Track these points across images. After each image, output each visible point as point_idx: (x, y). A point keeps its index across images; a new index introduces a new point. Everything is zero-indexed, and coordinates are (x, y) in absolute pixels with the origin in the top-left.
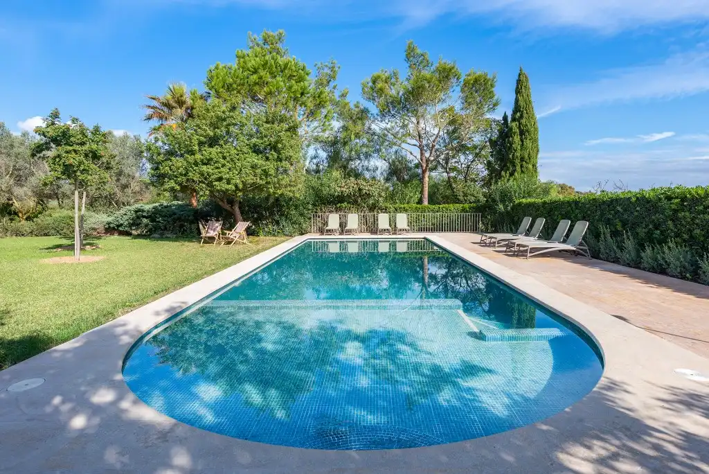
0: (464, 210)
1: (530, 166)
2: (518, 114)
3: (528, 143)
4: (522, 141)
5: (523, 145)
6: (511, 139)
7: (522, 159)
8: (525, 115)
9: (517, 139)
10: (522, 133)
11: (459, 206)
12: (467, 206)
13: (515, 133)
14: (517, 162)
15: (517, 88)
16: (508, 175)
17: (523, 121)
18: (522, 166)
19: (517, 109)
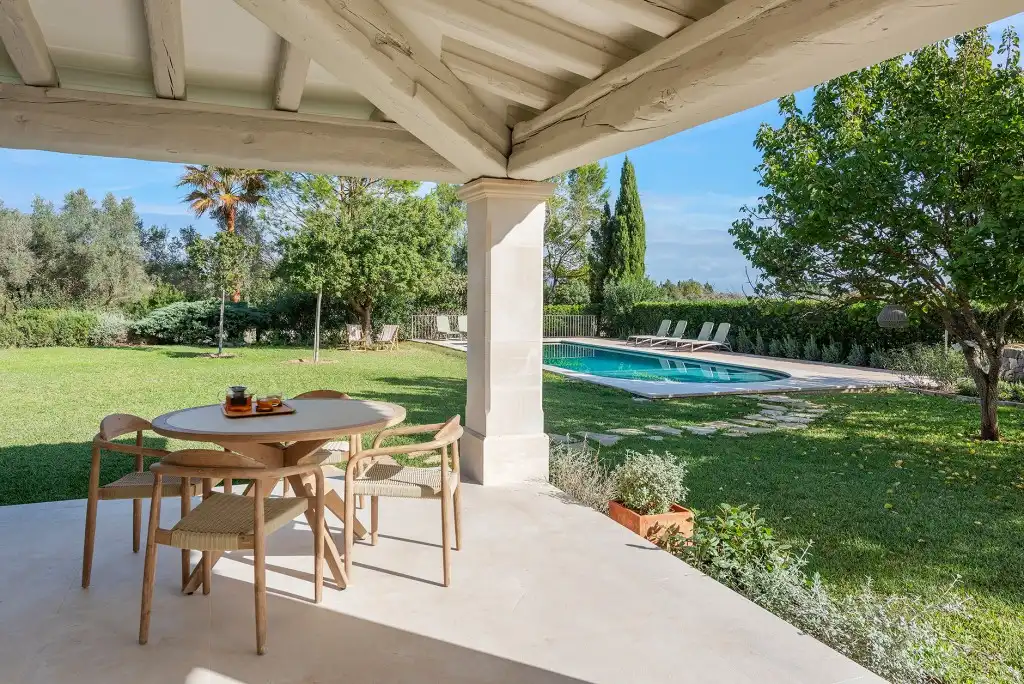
0: (573, 312)
1: (639, 265)
2: (626, 207)
3: (637, 239)
4: (631, 237)
5: (632, 240)
6: (619, 234)
7: (631, 257)
8: (633, 209)
9: (625, 234)
10: (631, 228)
11: (568, 307)
12: (576, 307)
13: (623, 227)
14: (627, 259)
15: (623, 177)
16: (616, 273)
17: (632, 215)
18: (631, 264)
19: (623, 200)
